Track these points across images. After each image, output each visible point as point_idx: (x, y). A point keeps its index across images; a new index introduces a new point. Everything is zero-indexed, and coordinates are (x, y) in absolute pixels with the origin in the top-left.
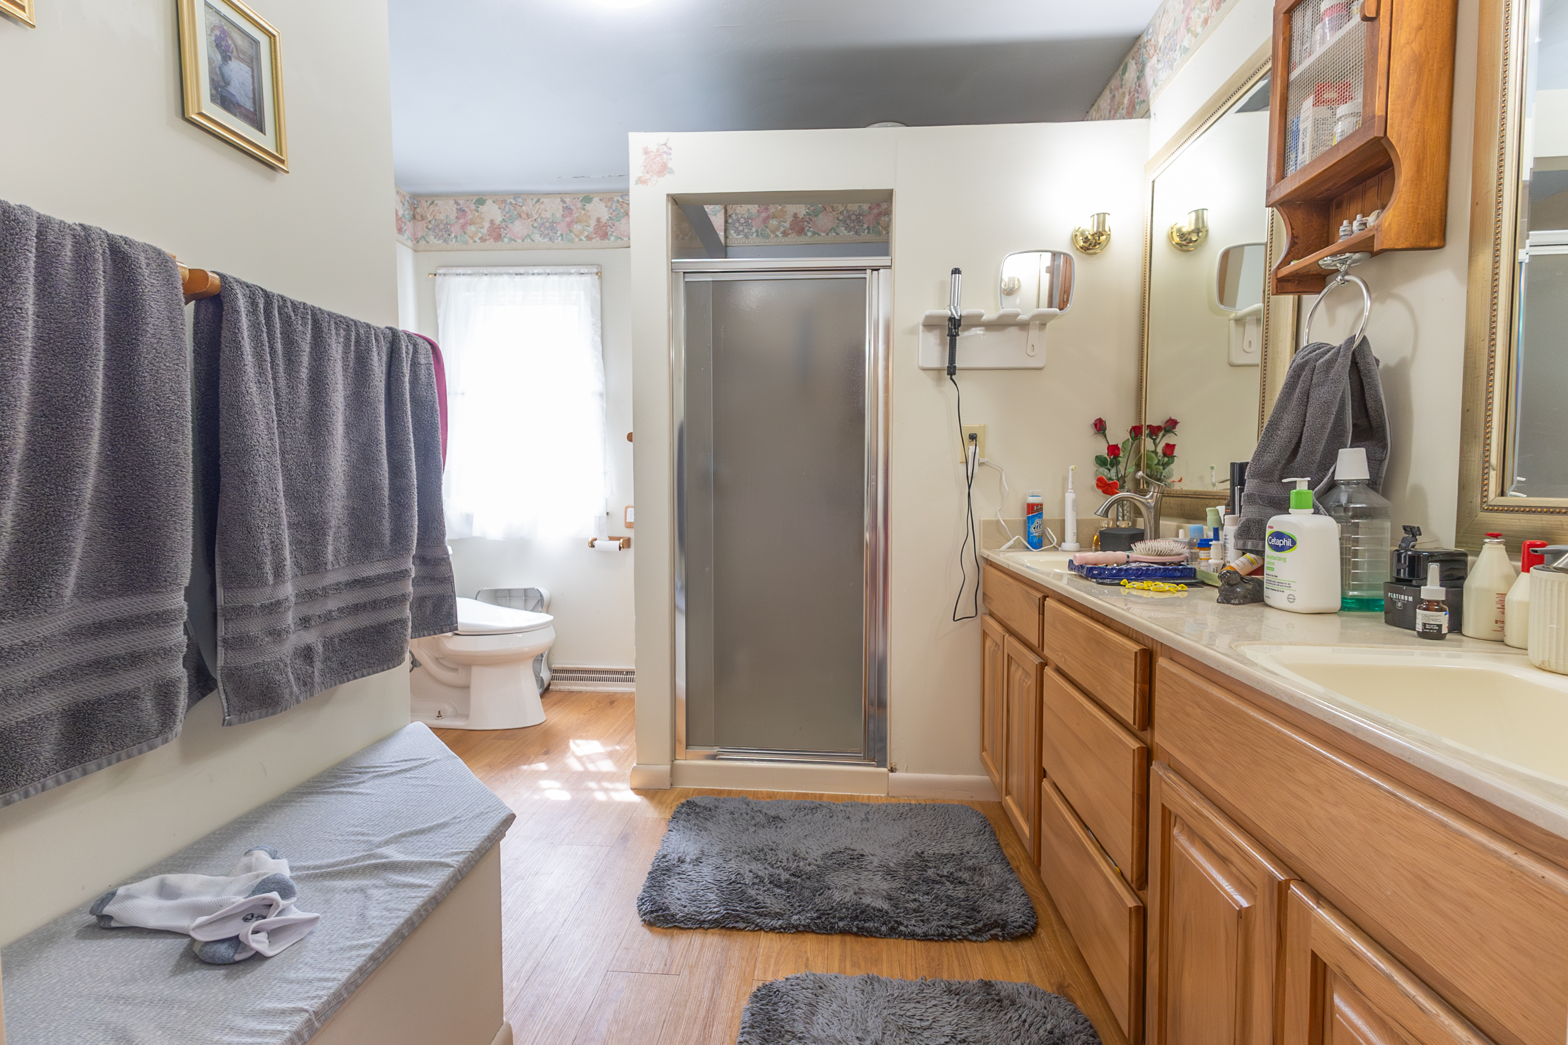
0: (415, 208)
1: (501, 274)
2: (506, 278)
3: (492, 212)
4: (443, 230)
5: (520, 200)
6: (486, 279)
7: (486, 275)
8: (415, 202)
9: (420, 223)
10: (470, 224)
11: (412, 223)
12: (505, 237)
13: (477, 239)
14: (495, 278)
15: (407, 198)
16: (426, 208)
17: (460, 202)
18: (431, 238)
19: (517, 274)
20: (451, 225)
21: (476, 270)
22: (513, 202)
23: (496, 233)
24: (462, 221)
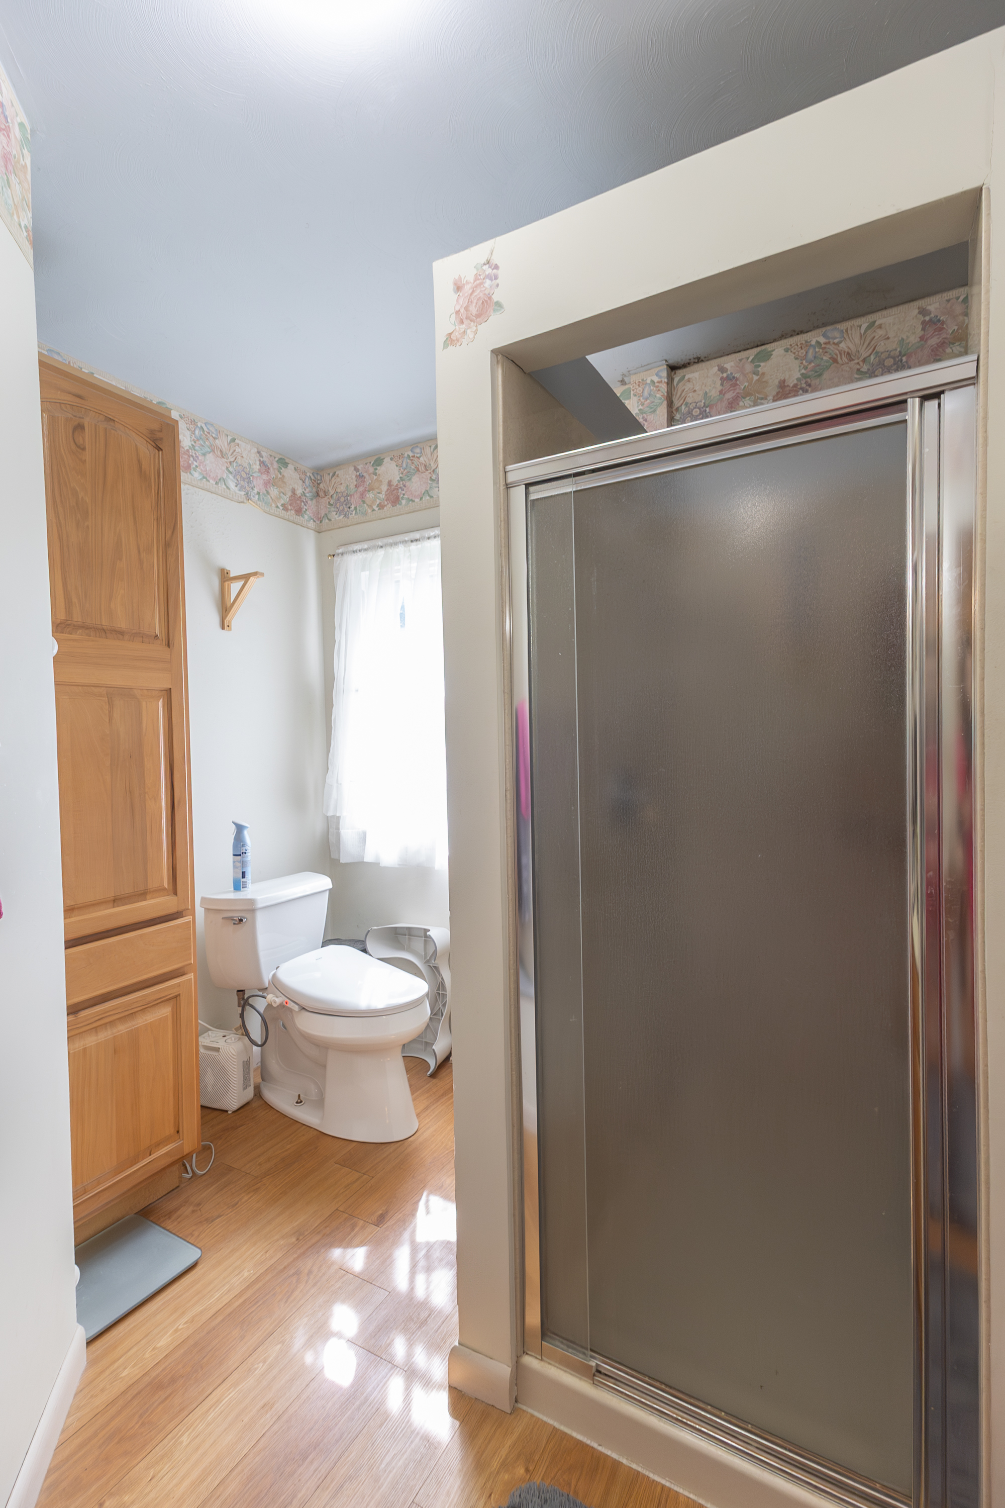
0: (319, 484)
1: (396, 544)
2: (401, 548)
3: (390, 471)
4: (343, 504)
5: (418, 450)
6: (381, 552)
7: (382, 547)
8: (319, 478)
9: (323, 500)
10: (369, 491)
11: (314, 501)
12: (402, 498)
13: (375, 507)
14: (390, 550)
15: (308, 474)
16: (328, 482)
17: (359, 467)
18: (334, 515)
19: (412, 541)
20: (351, 496)
21: (371, 543)
22: (411, 454)
23: (394, 497)
24: (361, 489)
